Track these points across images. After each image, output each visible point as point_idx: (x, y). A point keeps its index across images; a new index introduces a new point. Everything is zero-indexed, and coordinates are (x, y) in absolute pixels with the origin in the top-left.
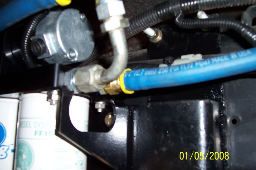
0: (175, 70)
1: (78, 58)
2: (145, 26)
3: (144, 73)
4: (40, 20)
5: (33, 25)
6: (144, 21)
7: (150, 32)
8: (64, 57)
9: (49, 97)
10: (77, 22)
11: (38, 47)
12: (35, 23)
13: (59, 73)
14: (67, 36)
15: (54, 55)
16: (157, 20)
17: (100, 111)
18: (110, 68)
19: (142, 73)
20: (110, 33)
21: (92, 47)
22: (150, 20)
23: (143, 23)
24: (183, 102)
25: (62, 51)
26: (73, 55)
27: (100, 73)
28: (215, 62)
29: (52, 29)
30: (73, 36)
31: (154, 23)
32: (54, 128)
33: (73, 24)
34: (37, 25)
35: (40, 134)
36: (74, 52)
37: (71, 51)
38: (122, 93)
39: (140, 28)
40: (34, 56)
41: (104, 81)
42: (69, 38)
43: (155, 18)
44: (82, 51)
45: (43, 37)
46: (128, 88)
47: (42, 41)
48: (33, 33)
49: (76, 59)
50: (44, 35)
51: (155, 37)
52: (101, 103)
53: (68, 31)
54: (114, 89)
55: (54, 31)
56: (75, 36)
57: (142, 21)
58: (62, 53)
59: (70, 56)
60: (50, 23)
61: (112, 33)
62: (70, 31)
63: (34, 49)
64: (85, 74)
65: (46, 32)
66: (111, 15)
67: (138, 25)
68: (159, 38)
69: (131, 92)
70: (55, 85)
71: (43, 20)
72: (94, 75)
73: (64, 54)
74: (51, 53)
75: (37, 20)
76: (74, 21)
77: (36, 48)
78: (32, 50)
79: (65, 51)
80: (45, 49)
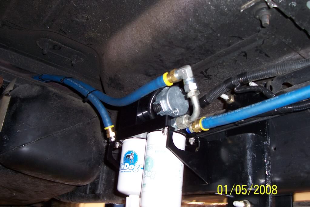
0: (225, 115)
1: (179, 113)
2: (220, 94)
3: (211, 118)
4: (158, 93)
5: (154, 96)
6: (218, 90)
7: (225, 97)
8: (171, 113)
9: (163, 132)
10: (178, 93)
11: (157, 108)
12: (155, 95)
13: (168, 119)
14: (173, 101)
15: (165, 112)
16: (226, 89)
17: (192, 143)
18: (192, 115)
19: (210, 118)
20: (191, 98)
21: (187, 107)
22: (222, 90)
23: (218, 92)
24: (238, 135)
25: (170, 110)
26: (176, 111)
27: (188, 118)
28: (244, 109)
29: (164, 97)
30: (176, 101)
31: (225, 91)
32: (165, 145)
33: (176, 94)
34: (156, 96)
35: (158, 152)
36: (176, 110)
37: (175, 109)
38: (203, 131)
39: (217, 95)
40: (154, 113)
41: (190, 122)
42: (173, 102)
43: (225, 88)
44: (181, 110)
45: (160, 102)
46: (204, 127)
47: (159, 105)
48: (154, 101)
49: (178, 114)
50: (160, 101)
51: (229, 100)
52: (192, 138)
53: (173, 98)
54: (198, 129)
55: (165, 99)
56: (177, 101)
57: (218, 91)
58: (170, 111)
59: (175, 113)
60: (163, 94)
61: (192, 98)
62: (174, 98)
63: (155, 109)
64: (180, 119)
65: (161, 100)
66: (190, 90)
67: (215, 93)
68: (232, 100)
69: (207, 130)
70: (166, 125)
71: (160, 93)
72: (185, 119)
73: (171, 111)
74: (164, 111)
75: (157, 93)
76: (177, 93)
77: (156, 108)
78: (154, 109)
79: (171, 109)
80: (161, 109)
